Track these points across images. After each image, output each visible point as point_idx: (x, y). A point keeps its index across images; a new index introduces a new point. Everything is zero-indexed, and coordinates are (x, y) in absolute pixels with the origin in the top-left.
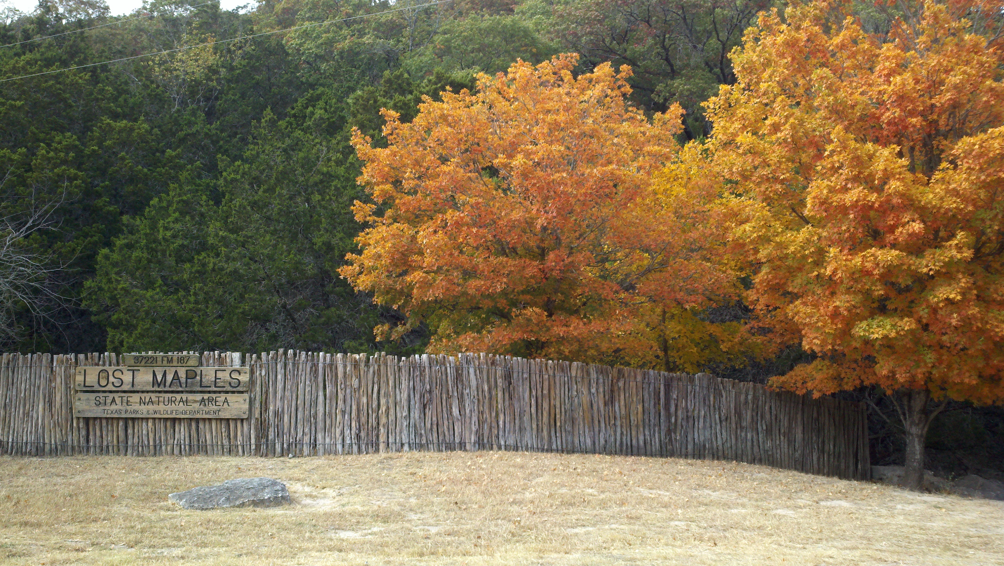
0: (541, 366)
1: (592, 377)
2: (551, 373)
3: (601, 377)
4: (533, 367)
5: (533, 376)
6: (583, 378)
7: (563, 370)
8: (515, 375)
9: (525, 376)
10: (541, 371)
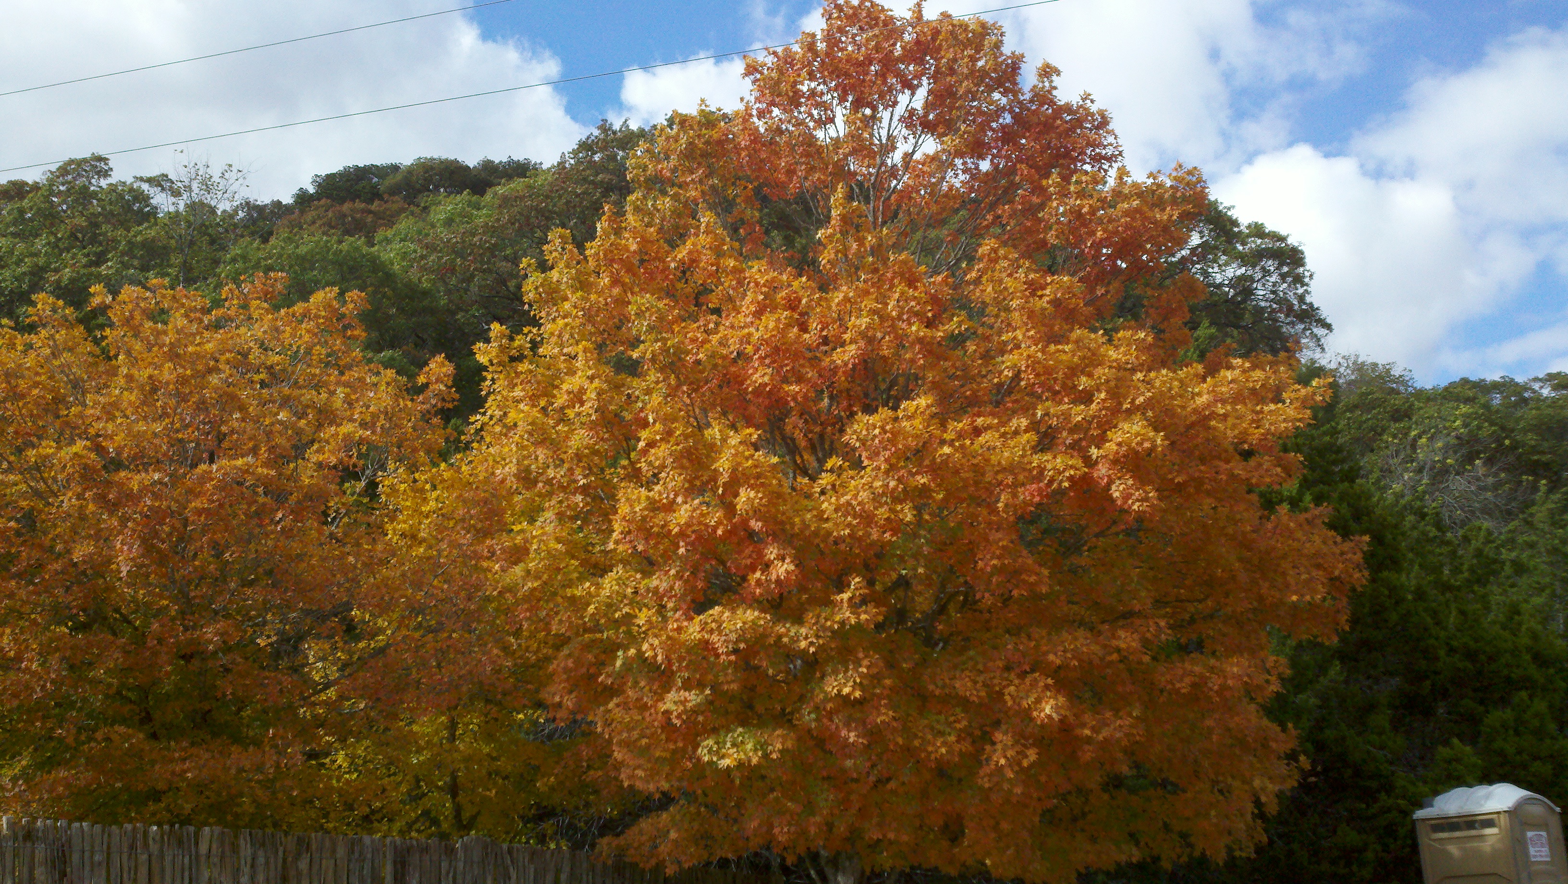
0: (134, 838)
1: (242, 854)
2: (154, 848)
3: (261, 853)
4: (116, 840)
5: (115, 858)
6: (222, 857)
7: (180, 843)
8: (75, 858)
9: (97, 858)
10: (132, 847)
